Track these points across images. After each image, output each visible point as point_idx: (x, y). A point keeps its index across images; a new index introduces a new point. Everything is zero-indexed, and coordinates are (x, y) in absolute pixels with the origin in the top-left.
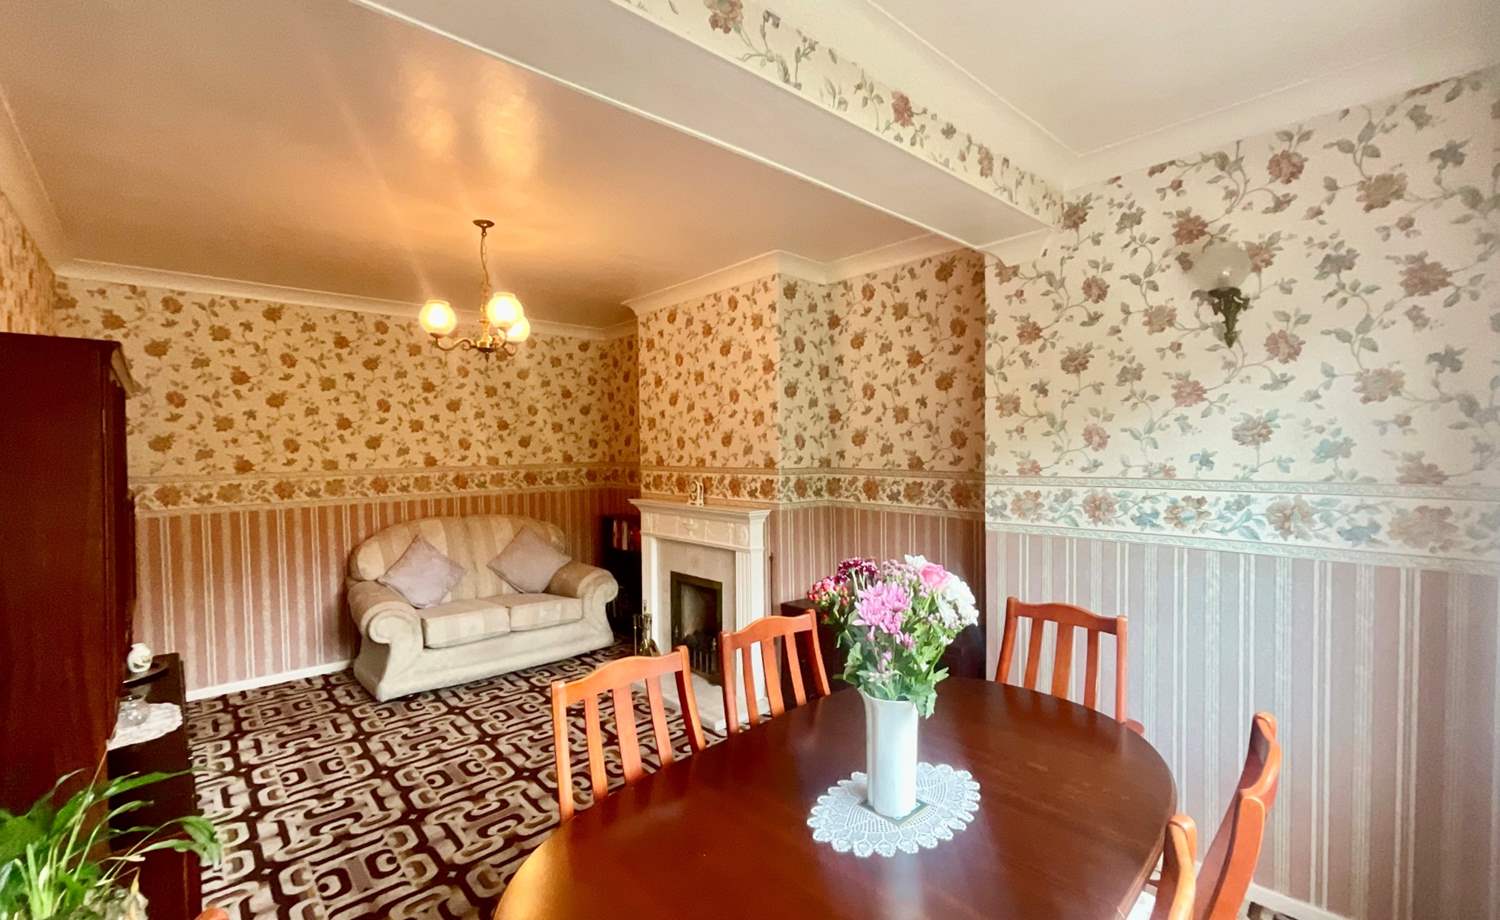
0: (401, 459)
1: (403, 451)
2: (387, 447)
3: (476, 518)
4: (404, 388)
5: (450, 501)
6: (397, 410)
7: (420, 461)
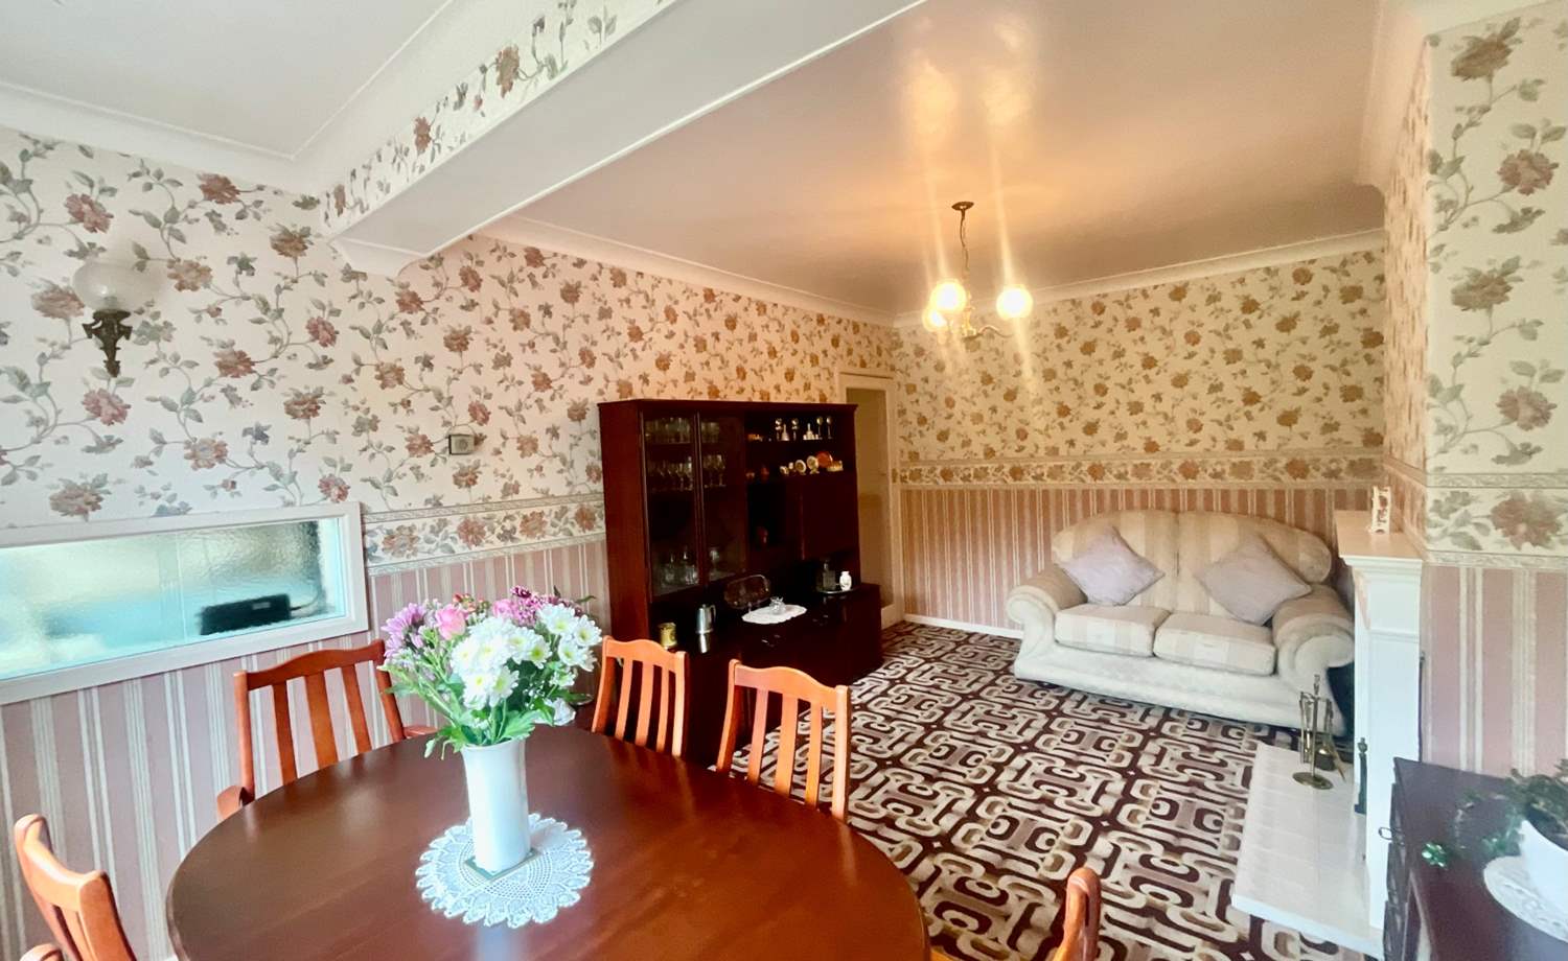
0: (1118, 445)
1: (1121, 436)
2: (1104, 432)
3: (1192, 515)
4: (1123, 367)
5: (1175, 493)
6: (1114, 392)
7: (1140, 446)
